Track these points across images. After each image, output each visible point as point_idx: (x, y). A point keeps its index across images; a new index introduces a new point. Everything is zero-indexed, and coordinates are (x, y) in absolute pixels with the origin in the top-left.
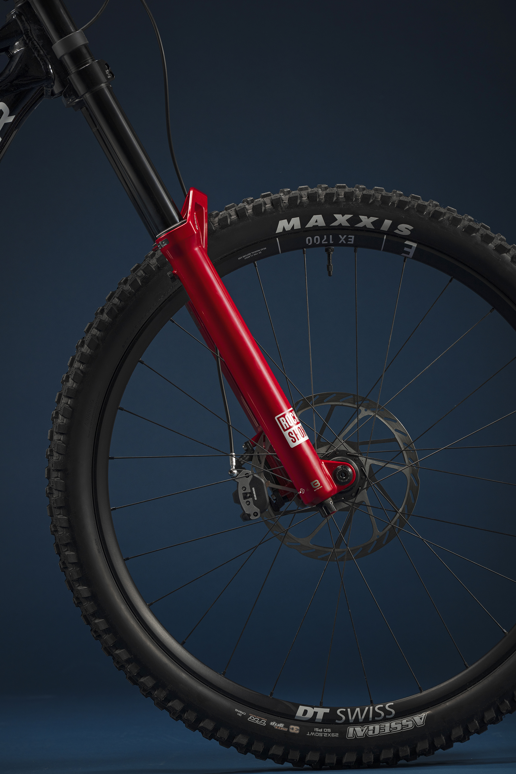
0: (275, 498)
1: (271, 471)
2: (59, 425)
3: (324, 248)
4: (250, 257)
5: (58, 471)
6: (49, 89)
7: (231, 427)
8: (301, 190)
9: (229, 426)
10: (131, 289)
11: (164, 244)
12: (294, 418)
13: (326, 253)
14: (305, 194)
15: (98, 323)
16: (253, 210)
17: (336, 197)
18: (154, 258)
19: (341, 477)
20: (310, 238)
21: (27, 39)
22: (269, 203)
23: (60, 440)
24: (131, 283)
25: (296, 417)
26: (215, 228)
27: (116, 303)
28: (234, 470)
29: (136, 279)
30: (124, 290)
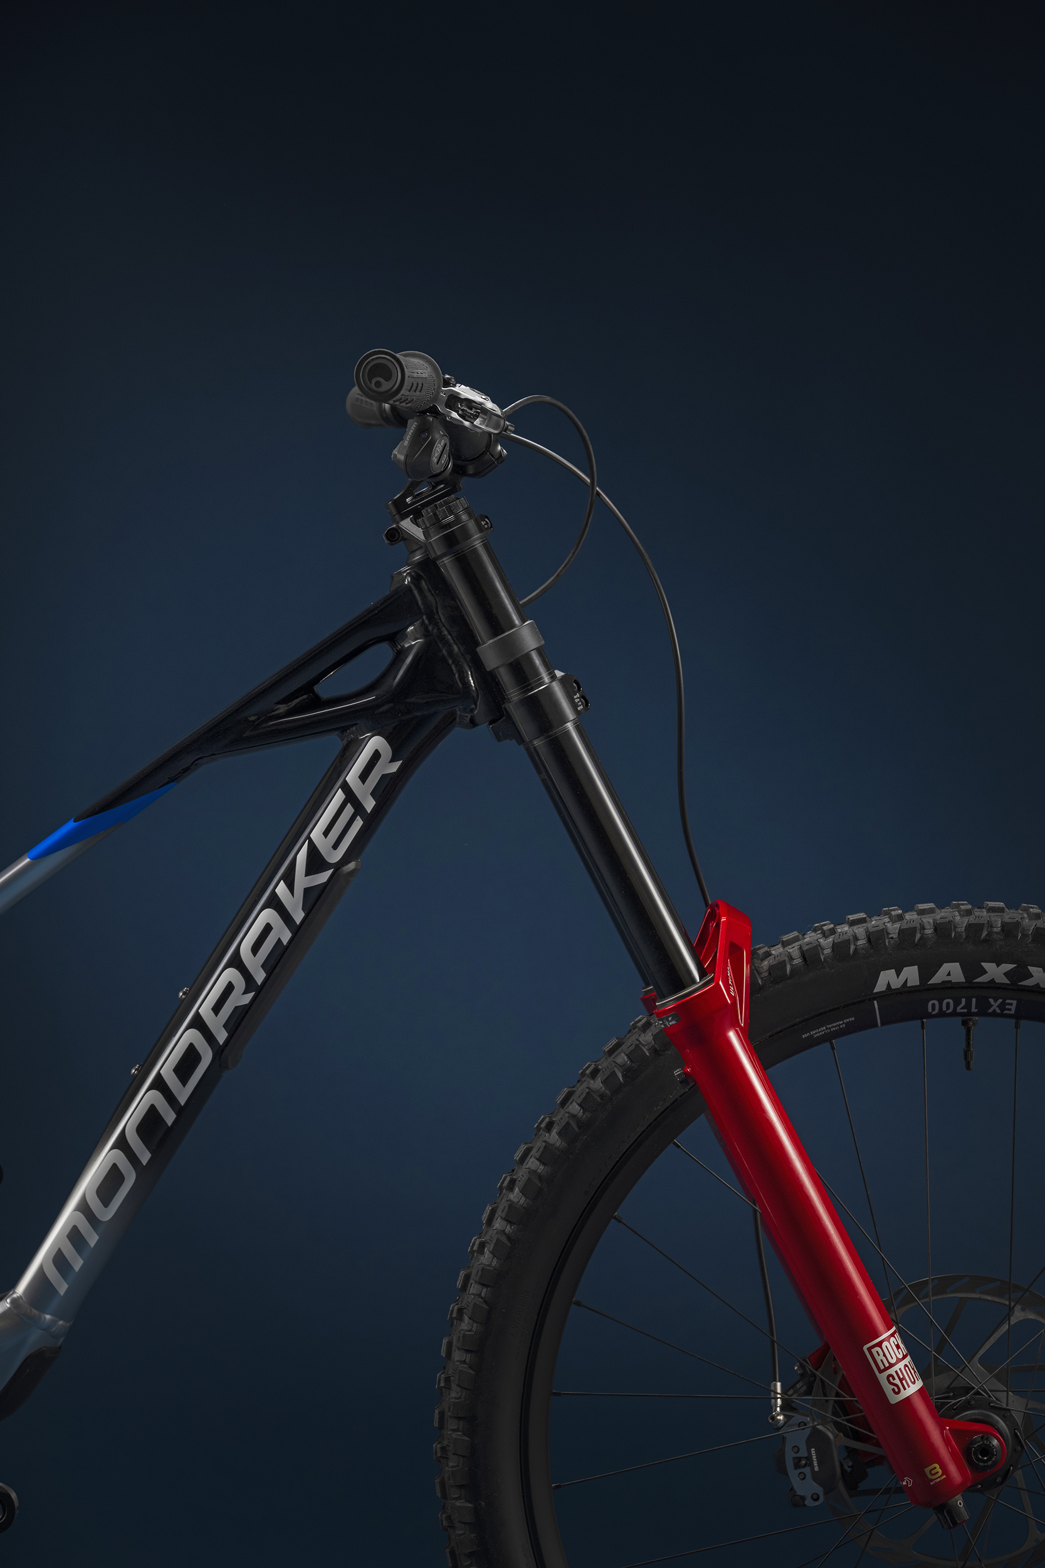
0: (850, 1464)
1: (848, 1421)
2: (464, 1335)
3: (960, 1019)
4: (823, 1033)
5: (460, 1418)
6: (466, 715)
7: (776, 1344)
8: (922, 912)
9: (773, 1342)
10: (603, 1088)
11: (671, 1021)
12: (898, 1347)
13: (963, 1027)
14: (929, 922)
15: (541, 1150)
16: (833, 951)
17: (987, 930)
18: (648, 1031)
19: (980, 1457)
20: (936, 1002)
21: (430, 623)
22: (863, 937)
23: (464, 1362)
24: (606, 1079)
25: (901, 1345)
26: (762, 982)
27: (576, 1113)
28: (778, 1415)
29: (614, 1071)
30: (593, 1091)
